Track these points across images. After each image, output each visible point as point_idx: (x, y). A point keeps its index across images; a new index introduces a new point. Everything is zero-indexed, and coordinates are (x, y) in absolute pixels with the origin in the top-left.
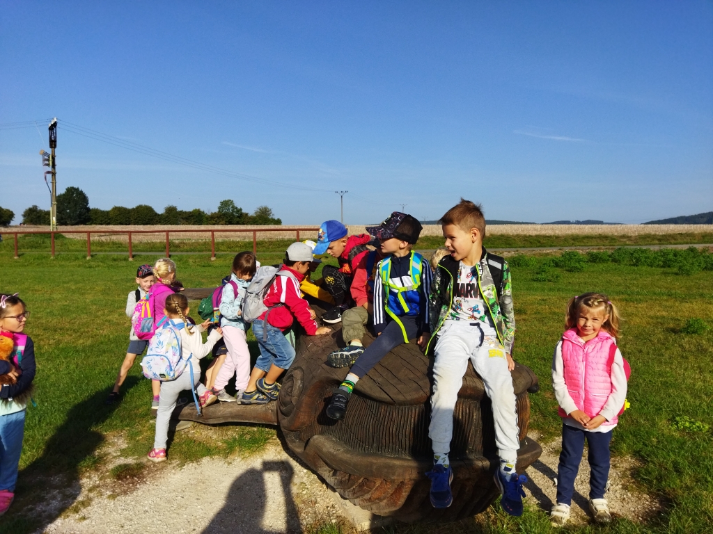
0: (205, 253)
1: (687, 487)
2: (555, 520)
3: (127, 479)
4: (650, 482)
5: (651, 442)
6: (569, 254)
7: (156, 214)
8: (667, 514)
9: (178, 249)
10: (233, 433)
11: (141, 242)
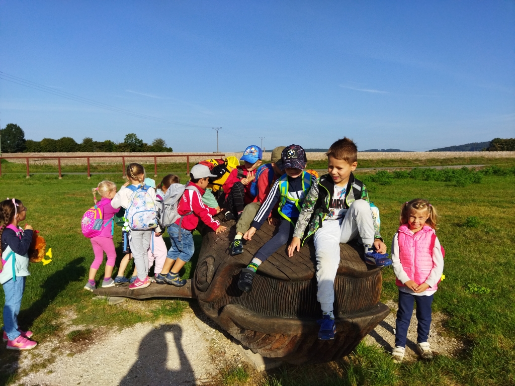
0: (116, 173)
1: (481, 332)
2: (396, 358)
3: (80, 341)
4: (456, 330)
5: (454, 302)
6: (381, 173)
7: (76, 144)
8: (470, 350)
9: (96, 170)
10: (156, 305)
11: (67, 165)
